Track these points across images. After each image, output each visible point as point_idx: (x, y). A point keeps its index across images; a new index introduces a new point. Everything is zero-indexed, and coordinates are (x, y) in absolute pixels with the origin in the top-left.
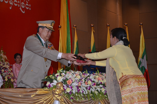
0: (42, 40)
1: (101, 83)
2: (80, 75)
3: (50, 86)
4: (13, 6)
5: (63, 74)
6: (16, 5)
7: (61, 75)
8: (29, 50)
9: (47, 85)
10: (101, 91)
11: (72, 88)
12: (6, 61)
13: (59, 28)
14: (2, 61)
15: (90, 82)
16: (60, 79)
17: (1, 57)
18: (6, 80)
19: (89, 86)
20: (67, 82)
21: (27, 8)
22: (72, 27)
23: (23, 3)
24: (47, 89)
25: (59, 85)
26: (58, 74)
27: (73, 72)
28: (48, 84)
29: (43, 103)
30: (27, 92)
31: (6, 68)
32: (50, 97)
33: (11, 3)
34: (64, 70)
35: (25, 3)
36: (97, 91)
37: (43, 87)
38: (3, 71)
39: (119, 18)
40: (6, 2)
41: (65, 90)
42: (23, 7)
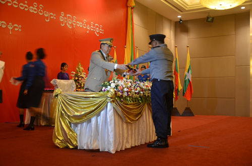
0: (104, 55)
1: (149, 89)
2: (131, 82)
3: (104, 91)
4: (90, 30)
5: (116, 81)
6: (92, 30)
7: (114, 82)
8: (93, 63)
9: (103, 90)
10: (148, 96)
11: (122, 93)
12: (83, 71)
13: (125, 47)
14: (80, 72)
15: (138, 89)
16: (113, 85)
17: (79, 69)
18: (83, 85)
19: (137, 91)
20: (119, 87)
21: (101, 32)
22: (135, 48)
23: (97, 28)
24: (102, 93)
25: (112, 90)
26: (113, 81)
27: (125, 80)
28: (104, 88)
29: (98, 103)
30: (87, 94)
31: (83, 77)
32: (104, 99)
33: (89, 29)
34: (117, 78)
35: (99, 28)
36: (145, 95)
37: (99, 92)
38: (80, 79)
39: (173, 42)
40: (85, 27)
41: (116, 94)
42: (98, 31)
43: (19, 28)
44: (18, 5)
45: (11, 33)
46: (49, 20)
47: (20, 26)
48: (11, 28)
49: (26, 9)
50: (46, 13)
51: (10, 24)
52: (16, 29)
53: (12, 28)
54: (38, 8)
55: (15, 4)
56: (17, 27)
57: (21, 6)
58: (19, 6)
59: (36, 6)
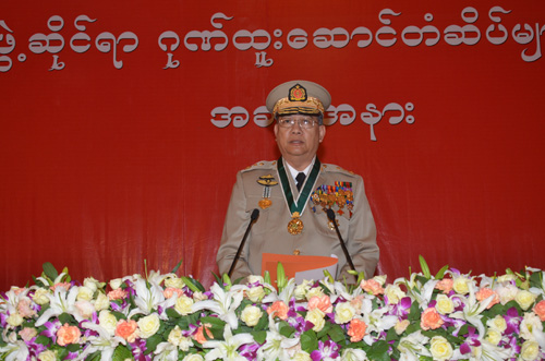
43: (407, 113)
44: (398, 36)
45: (373, 138)
46: (538, 55)
47: (410, 106)
48: (372, 121)
49: (430, 42)
50: (522, 30)
51: (368, 106)
52: (394, 120)
53: (377, 119)
54: (482, 23)
55: (384, 36)
56: (397, 113)
57: (409, 36)
58: (399, 39)
59: (473, 19)
